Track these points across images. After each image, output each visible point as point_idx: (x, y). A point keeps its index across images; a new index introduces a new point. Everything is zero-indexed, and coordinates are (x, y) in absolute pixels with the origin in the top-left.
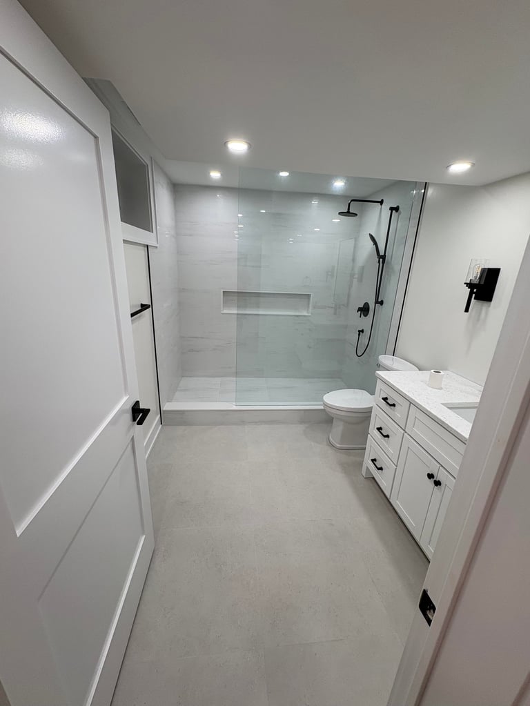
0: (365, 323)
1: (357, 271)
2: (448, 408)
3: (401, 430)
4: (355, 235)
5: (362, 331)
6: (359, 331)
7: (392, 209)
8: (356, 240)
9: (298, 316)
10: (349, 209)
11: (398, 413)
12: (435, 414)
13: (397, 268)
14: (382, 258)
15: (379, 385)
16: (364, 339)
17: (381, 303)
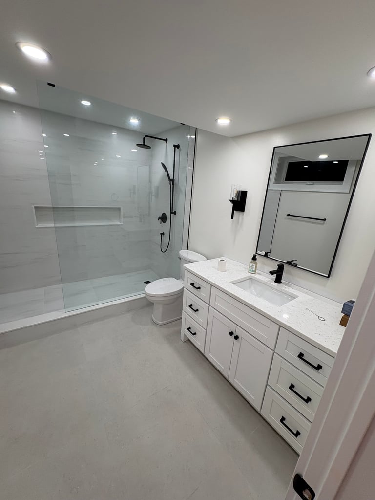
0: (165, 227)
1: (153, 190)
2: (234, 284)
3: (206, 305)
4: (149, 162)
5: (163, 234)
6: (161, 234)
7: (175, 146)
8: (150, 166)
9: (111, 225)
10: (144, 142)
11: (203, 293)
12: (230, 292)
13: (183, 189)
14: (172, 181)
15: (186, 274)
16: (166, 239)
17: (175, 213)
